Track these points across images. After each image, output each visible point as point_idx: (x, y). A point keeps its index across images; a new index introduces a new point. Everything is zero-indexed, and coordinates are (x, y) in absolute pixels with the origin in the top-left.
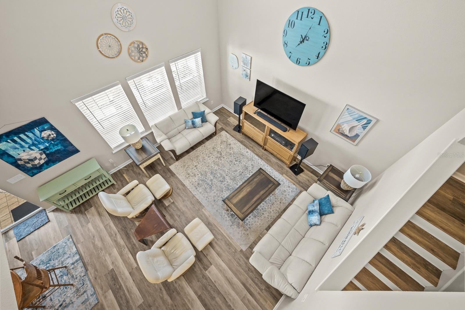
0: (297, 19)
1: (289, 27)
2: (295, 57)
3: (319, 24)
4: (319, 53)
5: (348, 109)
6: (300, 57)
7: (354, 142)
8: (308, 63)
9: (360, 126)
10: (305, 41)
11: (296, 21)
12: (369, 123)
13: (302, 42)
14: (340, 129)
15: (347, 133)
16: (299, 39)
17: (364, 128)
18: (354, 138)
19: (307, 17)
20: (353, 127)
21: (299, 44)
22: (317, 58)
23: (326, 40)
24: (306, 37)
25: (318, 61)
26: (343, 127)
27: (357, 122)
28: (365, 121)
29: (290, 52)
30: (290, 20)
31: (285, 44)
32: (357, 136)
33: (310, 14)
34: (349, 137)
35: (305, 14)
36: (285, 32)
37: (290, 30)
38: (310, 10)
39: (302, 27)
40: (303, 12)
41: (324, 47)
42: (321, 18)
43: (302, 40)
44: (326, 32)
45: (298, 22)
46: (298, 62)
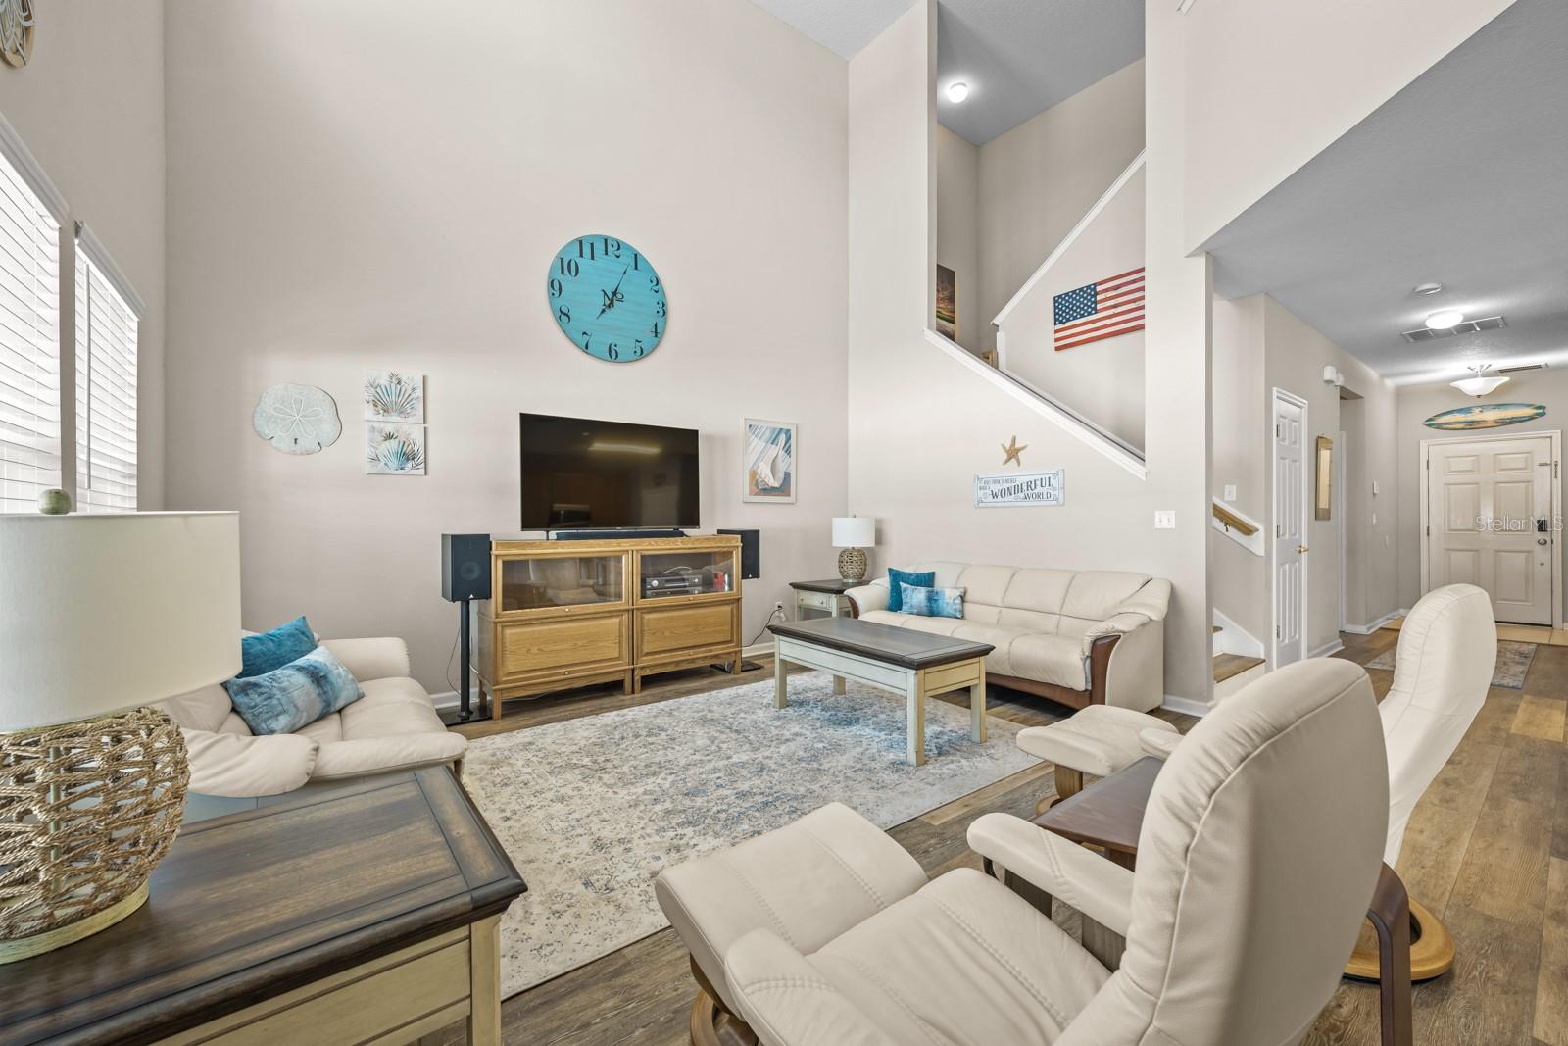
0: (581, 256)
1: (563, 273)
2: (599, 342)
3: (636, 268)
4: (656, 325)
5: (750, 426)
6: (615, 342)
7: (789, 495)
8: (639, 352)
9: (782, 453)
10: (616, 303)
11: (580, 261)
12: (790, 438)
13: (611, 304)
14: (757, 482)
15: (771, 482)
16: (600, 301)
17: (788, 451)
18: (784, 489)
19: (606, 254)
20: (774, 460)
21: (603, 311)
22: (656, 336)
23: (659, 297)
24: (615, 293)
25: (659, 342)
26: (759, 472)
27: (774, 446)
28: (783, 437)
29: (585, 333)
30: (562, 259)
31: (563, 316)
32: (787, 475)
33: (609, 247)
34: (773, 488)
35: (599, 248)
36: (555, 288)
37: (567, 281)
38: (606, 240)
39: (598, 275)
40: (592, 245)
41: (662, 312)
42: (636, 255)
43: (607, 302)
44: (655, 283)
45: (585, 263)
46: (613, 355)
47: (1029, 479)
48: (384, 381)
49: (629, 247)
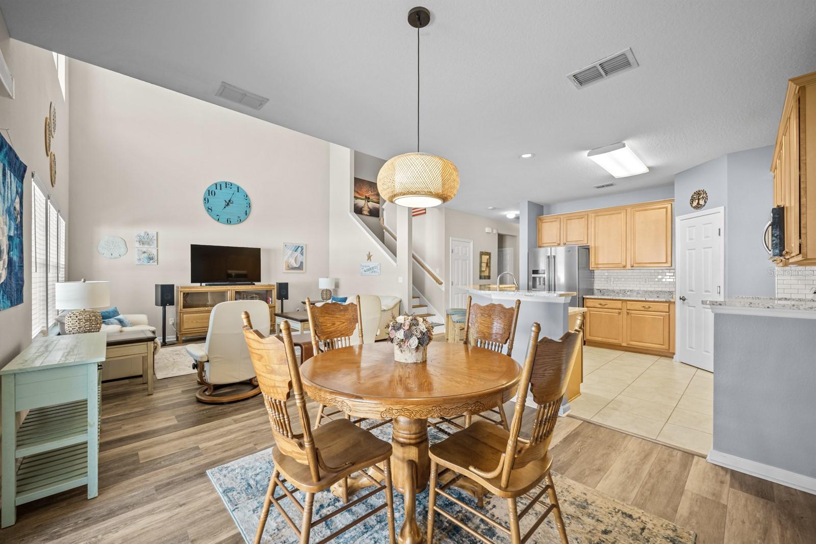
0: (216, 189)
1: (209, 195)
2: (224, 217)
3: (238, 192)
4: (246, 211)
5: (285, 245)
6: (230, 217)
7: (302, 270)
8: (239, 221)
9: (299, 255)
10: (230, 204)
11: (216, 191)
12: (303, 249)
13: (228, 204)
14: (289, 265)
15: (295, 265)
16: (224, 204)
17: (302, 254)
18: (300, 268)
19: (226, 187)
20: (296, 258)
21: (225, 207)
22: (246, 215)
23: (247, 201)
24: (230, 201)
25: (247, 218)
26: (289, 262)
27: (296, 252)
28: (300, 249)
29: (218, 215)
30: (209, 191)
31: (209, 210)
32: (302, 263)
33: (227, 185)
34: (296, 268)
35: (223, 186)
36: (206, 200)
37: (211, 198)
38: (226, 183)
39: (223, 195)
40: (221, 185)
41: (248, 207)
42: (238, 188)
43: (226, 204)
44: (246, 196)
45: (218, 191)
46: (229, 222)
47: (373, 266)
48: (142, 234)
49: (235, 185)
